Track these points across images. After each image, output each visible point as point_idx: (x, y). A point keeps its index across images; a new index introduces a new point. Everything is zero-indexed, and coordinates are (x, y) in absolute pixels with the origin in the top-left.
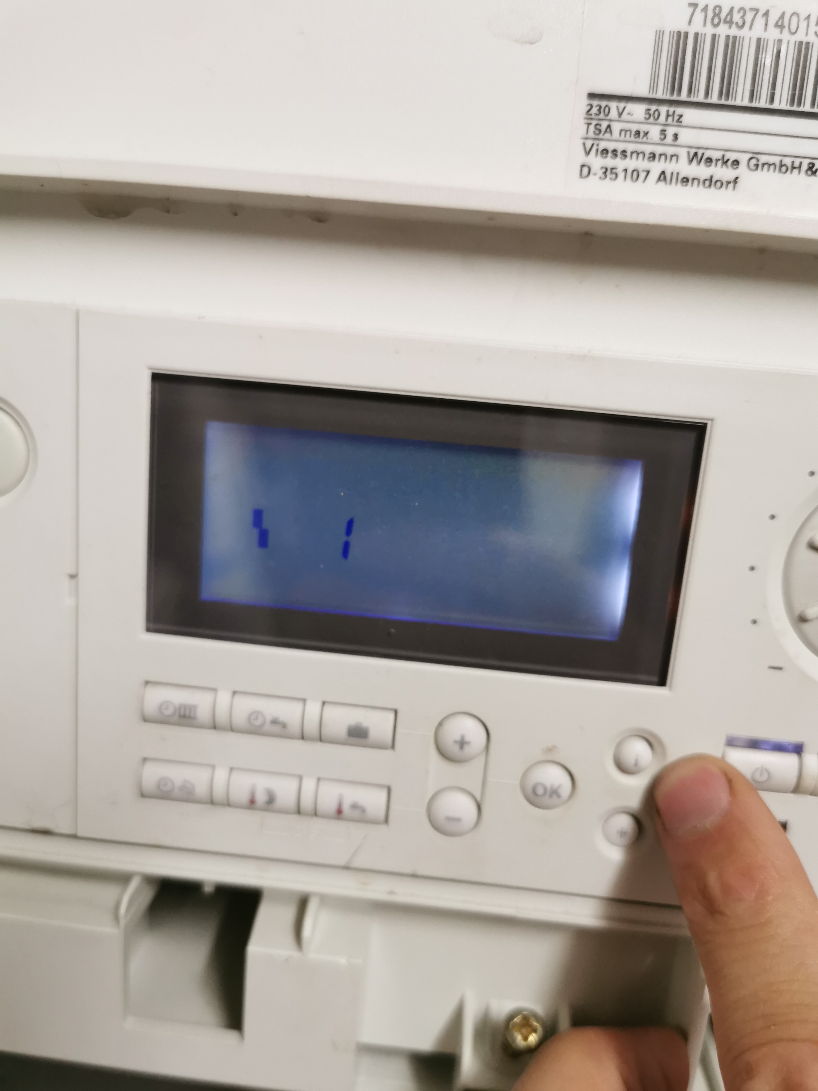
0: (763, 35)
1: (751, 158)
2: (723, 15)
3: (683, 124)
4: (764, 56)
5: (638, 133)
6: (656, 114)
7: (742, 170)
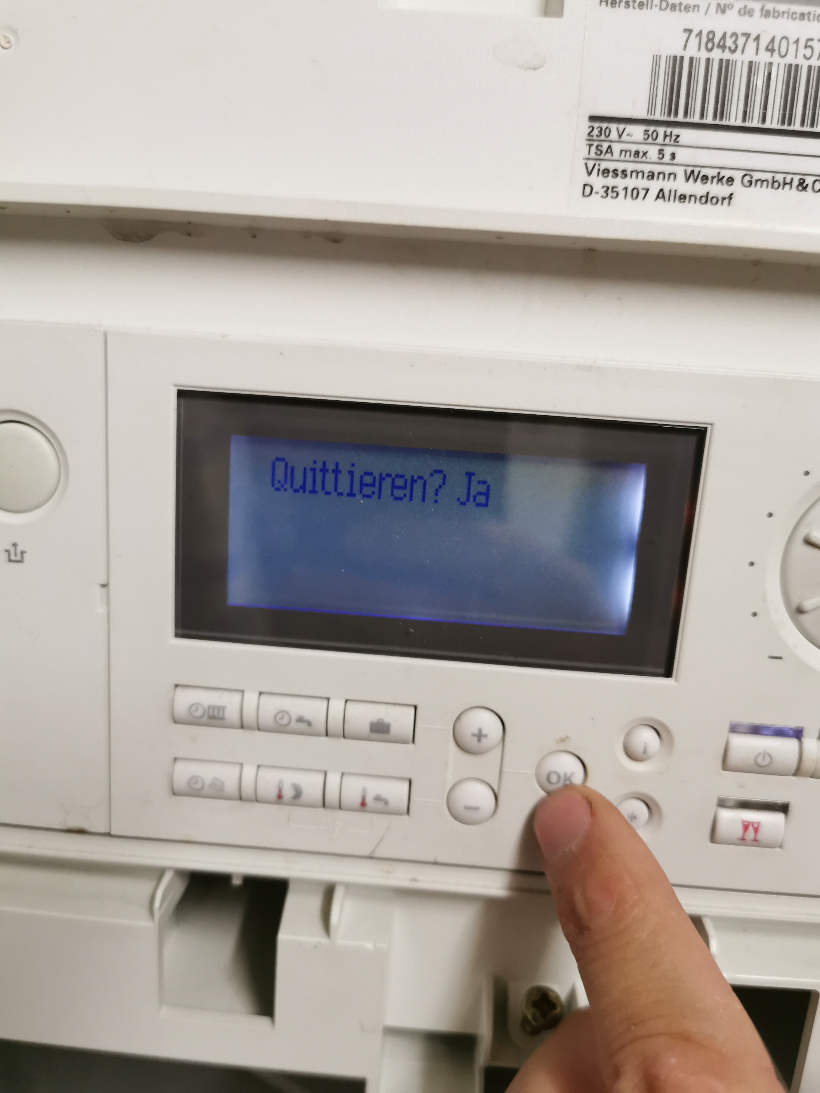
0: (755, 59)
1: (745, 175)
2: (716, 40)
3: (680, 143)
4: (755, 78)
5: (637, 153)
6: (655, 134)
7: (737, 187)
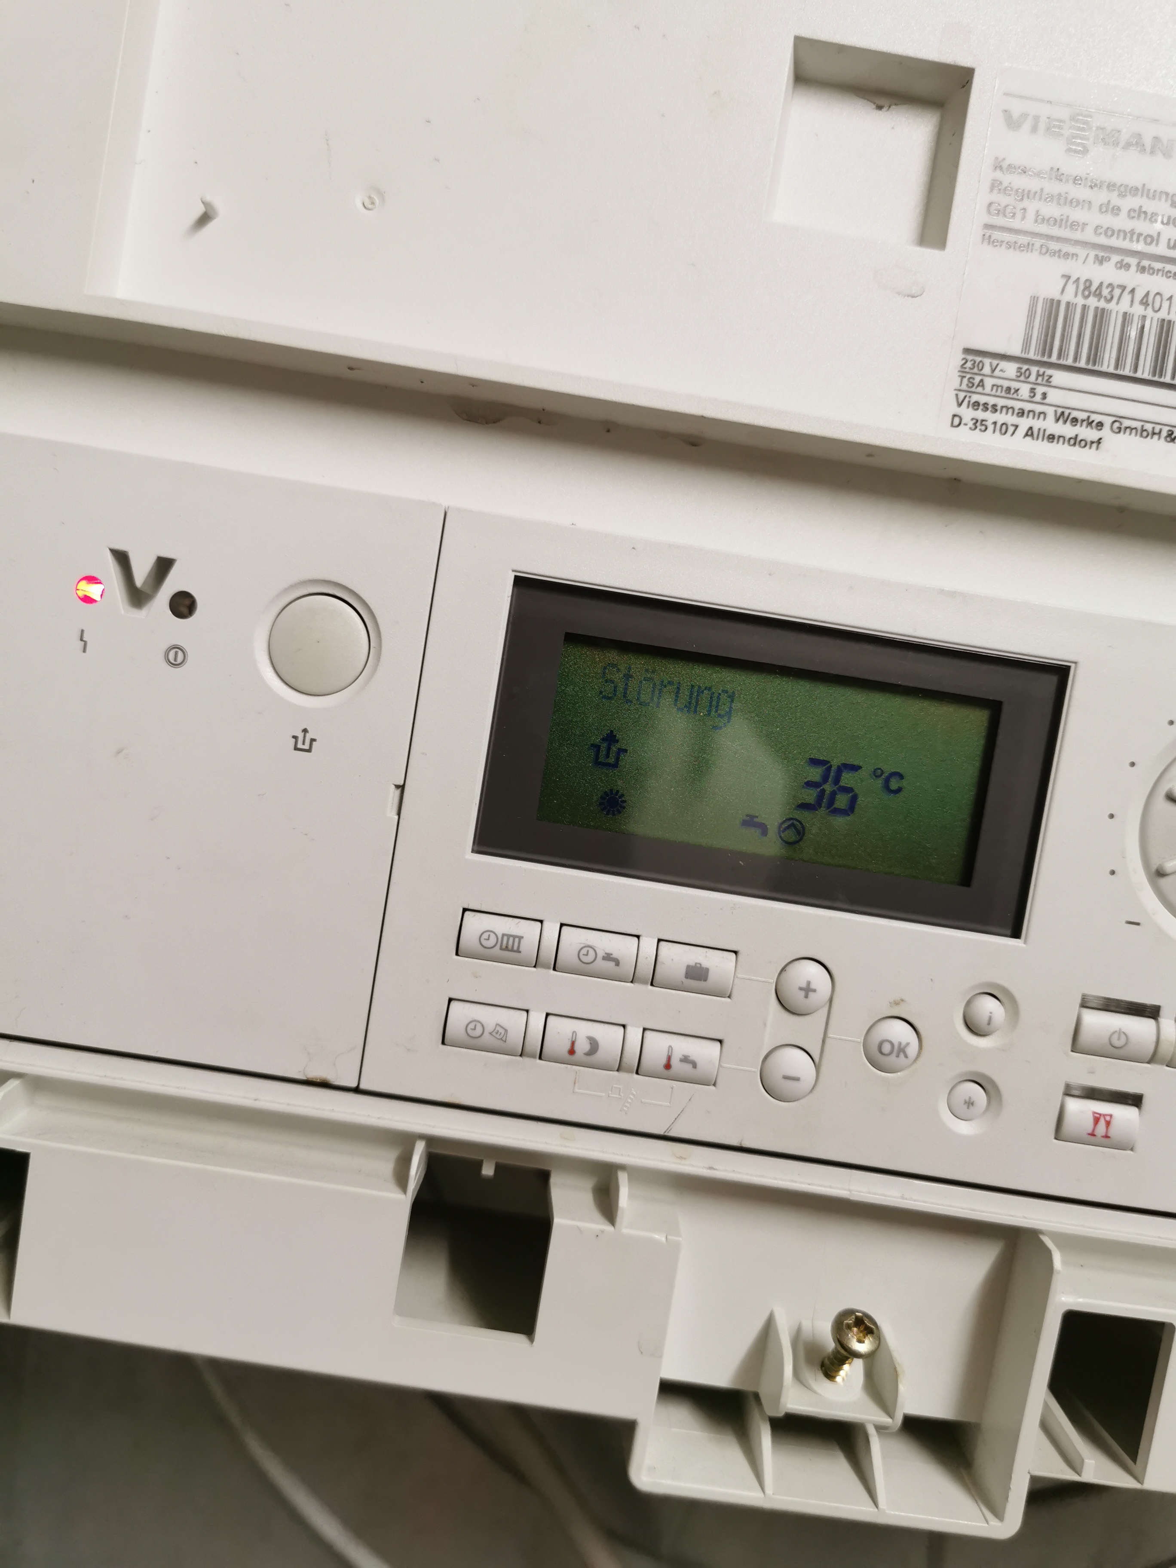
0: (1131, 311)
1: (1115, 421)
2: (1093, 288)
3: (1053, 384)
4: (1129, 329)
5: (1009, 389)
6: (1027, 372)
7: (1106, 432)
